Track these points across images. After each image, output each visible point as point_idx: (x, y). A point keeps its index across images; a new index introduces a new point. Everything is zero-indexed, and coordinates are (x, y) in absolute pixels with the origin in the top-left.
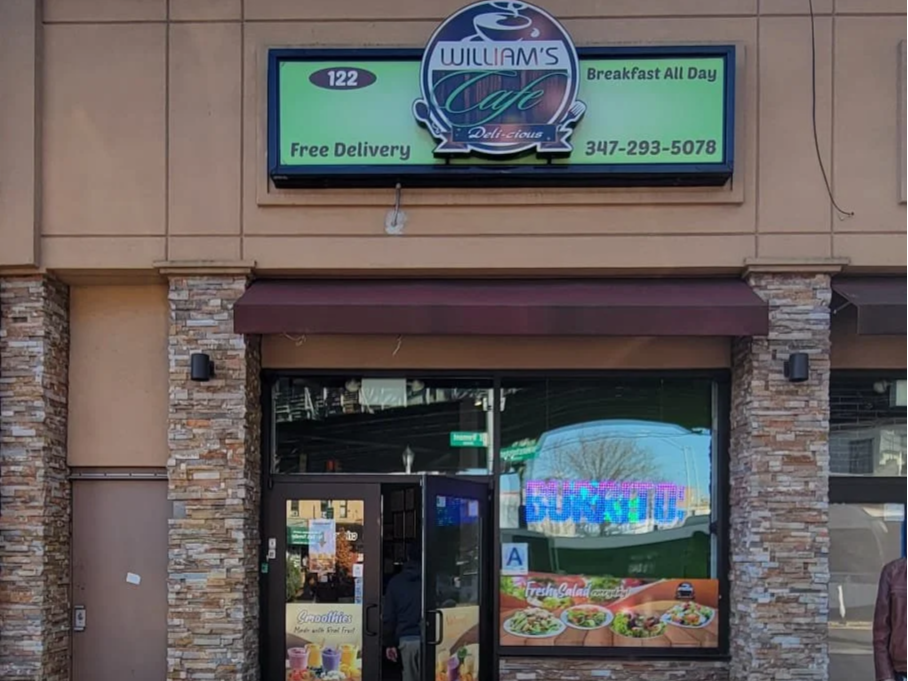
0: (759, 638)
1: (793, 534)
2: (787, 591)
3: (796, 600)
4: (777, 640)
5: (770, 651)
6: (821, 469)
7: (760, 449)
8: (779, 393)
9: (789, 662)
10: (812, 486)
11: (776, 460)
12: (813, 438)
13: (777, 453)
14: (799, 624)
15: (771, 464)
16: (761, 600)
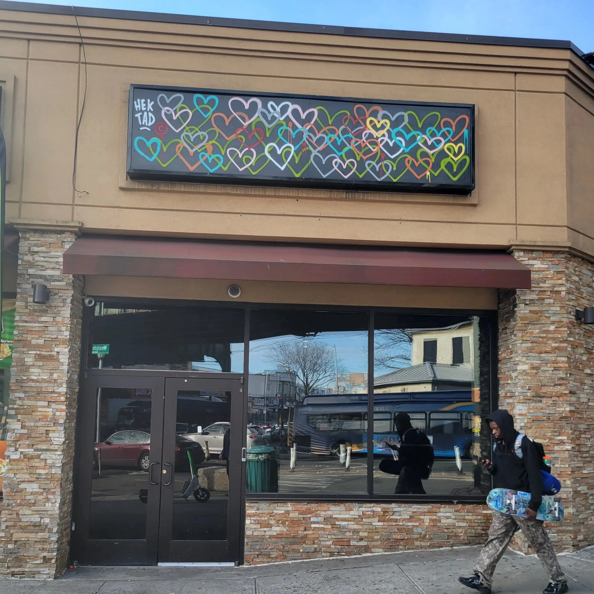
0: (9, 484)
1: (40, 409)
2: (33, 450)
3: (38, 457)
4: (22, 486)
5: (17, 494)
6: (62, 364)
7: (18, 349)
8: (35, 311)
9: (30, 502)
10: (55, 376)
11: (30, 357)
12: (58, 343)
13: (30, 352)
14: (40, 474)
15: (26, 360)
16: (13, 457)
